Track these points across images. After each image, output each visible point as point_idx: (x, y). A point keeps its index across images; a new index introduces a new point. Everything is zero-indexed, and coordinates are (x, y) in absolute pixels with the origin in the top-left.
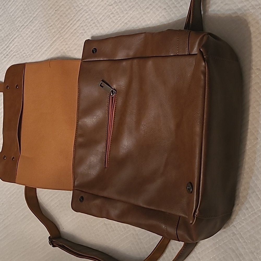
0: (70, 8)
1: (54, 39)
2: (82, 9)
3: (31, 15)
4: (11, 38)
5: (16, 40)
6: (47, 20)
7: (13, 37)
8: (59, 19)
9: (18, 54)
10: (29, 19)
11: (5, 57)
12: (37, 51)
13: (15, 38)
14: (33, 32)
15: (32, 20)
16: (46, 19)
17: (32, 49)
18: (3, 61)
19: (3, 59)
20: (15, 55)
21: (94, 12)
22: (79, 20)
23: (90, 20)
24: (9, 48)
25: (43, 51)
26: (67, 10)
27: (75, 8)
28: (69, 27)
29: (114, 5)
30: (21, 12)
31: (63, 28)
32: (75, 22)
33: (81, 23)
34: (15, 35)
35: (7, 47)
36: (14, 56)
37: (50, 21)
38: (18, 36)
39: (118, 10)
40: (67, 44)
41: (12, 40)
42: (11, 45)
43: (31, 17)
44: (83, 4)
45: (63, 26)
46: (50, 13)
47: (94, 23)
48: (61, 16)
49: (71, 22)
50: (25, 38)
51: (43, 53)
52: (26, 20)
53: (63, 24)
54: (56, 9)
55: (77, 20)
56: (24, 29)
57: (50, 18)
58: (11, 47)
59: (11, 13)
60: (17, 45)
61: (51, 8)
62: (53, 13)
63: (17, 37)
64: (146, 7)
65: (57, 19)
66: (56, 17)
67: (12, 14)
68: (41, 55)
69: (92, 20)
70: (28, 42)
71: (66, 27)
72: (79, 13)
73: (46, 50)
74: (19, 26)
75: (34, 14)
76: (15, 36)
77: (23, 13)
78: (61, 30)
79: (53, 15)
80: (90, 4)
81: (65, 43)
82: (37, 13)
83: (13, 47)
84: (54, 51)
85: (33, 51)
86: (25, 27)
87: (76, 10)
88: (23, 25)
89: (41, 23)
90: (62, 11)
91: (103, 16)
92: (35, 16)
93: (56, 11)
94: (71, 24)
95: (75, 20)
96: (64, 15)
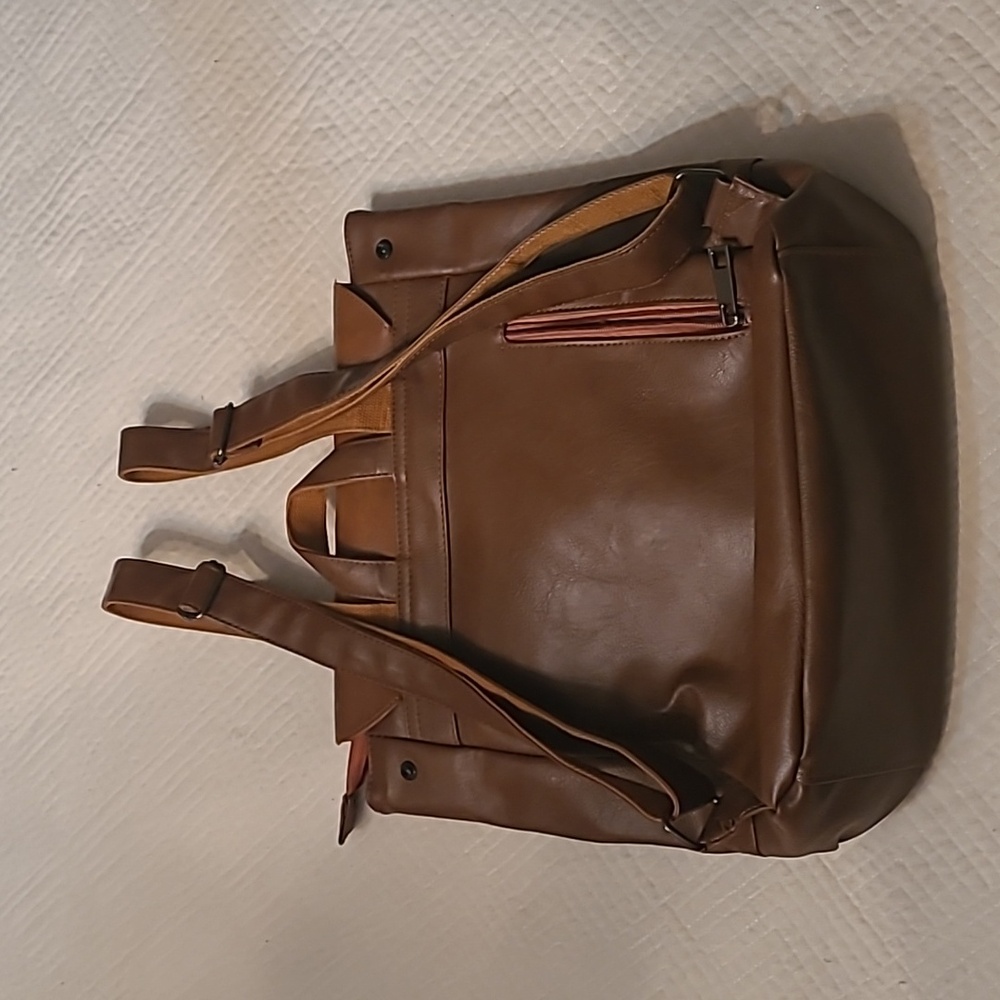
0: (266, 49)
1: (221, 162)
2: (311, 47)
3: (125, 85)
4: (62, 173)
5: (79, 178)
6: (190, 98)
7: (67, 167)
8: (230, 90)
9: (95, 226)
10: (122, 99)
11: (46, 242)
12: (164, 210)
13: (77, 172)
14: (141, 144)
15: (133, 102)
16: (184, 96)
17: (142, 205)
18: (41, 256)
19: (40, 250)
20: (83, 231)
21: (354, 54)
22: (304, 87)
23: (342, 83)
24: (57, 208)
25: (185, 206)
26: (257, 57)
27: (285, 47)
28: (269, 113)
29: (425, 25)
30: (90, 76)
31: (250, 119)
32: (291, 96)
33: (312, 99)
34: (74, 160)
35: (50, 207)
36: (78, 234)
37: (199, 98)
38: (86, 162)
39: (440, 41)
40: (268, 174)
41: (64, 179)
42: (65, 196)
43: (128, 90)
44: (314, 30)
45: (247, 113)
46: (198, 73)
47: (359, 92)
48: (239, 78)
49: (276, 96)
50: (113, 168)
51: (186, 214)
52: (108, 105)
53: (247, 107)
54: (216, 58)
55: (299, 86)
56: (104, 135)
57: (199, 90)
58: (66, 203)
59: (52, 83)
60: (85, 196)
61: (199, 53)
62: (207, 71)
63: (82, 166)
64: (538, 20)
65: (222, 90)
66: (221, 83)
67: (54, 89)
68: (181, 220)
69: (351, 82)
70: (126, 181)
71: (260, 117)
72: (303, 64)
73: (194, 204)
74: (86, 127)
75: (136, 80)
76: (76, 165)
77: (95, 79)
78: (244, 127)
79: (207, 79)
80: (338, 27)
81: (261, 172)
82: (146, 76)
83: (73, 202)
84: (227, 201)
85: (148, 208)
86: (109, 130)
87: (291, 53)
88: (101, 124)
89: (167, 110)
90: (238, 61)
91: (390, 63)
92: (140, 86)
93: (216, 61)
94: (277, 104)
95: (292, 87)
96: (248, 75)
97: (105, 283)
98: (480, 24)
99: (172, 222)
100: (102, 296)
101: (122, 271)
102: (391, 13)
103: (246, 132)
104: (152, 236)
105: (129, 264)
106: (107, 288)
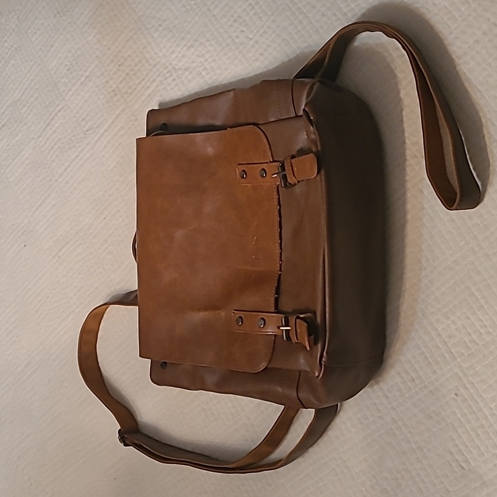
0: (140, 61)
1: (117, 112)
2: (159, 62)
3: (81, 73)
4: (53, 111)
5: (60, 114)
6: (107, 82)
7: (55, 108)
8: (124, 79)
9: (65, 137)
10: (79, 79)
11: (45, 143)
12: (93, 132)
13: (59, 111)
14: (86, 101)
15: (84, 81)
16: (104, 80)
17: (85, 129)
18: (43, 149)
19: (43, 146)
20: (60, 139)
21: (177, 67)
22: (154, 80)
23: (170, 80)
24: (49, 127)
25: (102, 131)
26: (136, 65)
27: (148, 61)
28: (139, 91)
29: (207, 56)
30: (67, 68)
31: (131, 93)
32: (148, 84)
33: (157, 86)
34: (58, 106)
35: (47, 126)
36: (58, 140)
37: (111, 82)
38: (63, 107)
39: (213, 64)
40: (136, 120)
41: (54, 114)
42: (53, 122)
43: (82, 76)
44: (161, 54)
45: (130, 91)
46: (111, 70)
47: (177, 85)
48: (127, 74)
49: (143, 84)
50: (74, 111)
51: (102, 136)
52: (73, 81)
53: (130, 88)
54: (119, 63)
55: (152, 80)
56: (72, 96)
57: (112, 78)
58: (54, 126)
59: (52, 70)
60: (62, 123)
61: (112, 61)
62: (115, 70)
63: (61, 109)
64: (254, 58)
65: (121, 79)
66: (120, 76)
67: (52, 72)
68: (99, 139)
69: (174, 80)
70: (79, 118)
71: (135, 92)
72: (154, 70)
73: (106, 131)
74: (64, 91)
75: (86, 71)
76: (59, 108)
77: (69, 69)
78: (128, 97)
79: (115, 73)
80: (171, 54)
81: (134, 118)
82: (90, 69)
83: (57, 125)
84: (119, 131)
85: (87, 131)
86: (73, 94)
87: (150, 64)
88: (70, 90)
89: (97, 86)
90: (128, 66)
91: (191, 73)
92: (87, 74)
93: (119, 65)
94: (143, 87)
95: (149, 80)
96: (131, 73)
97: (67, 164)
98: (230, 58)
99: (96, 139)
100: (65, 170)
101: (74, 159)
102: (192, 50)
103: (129, 99)
104: (87, 144)
105: (77, 156)
106: (68, 166)
